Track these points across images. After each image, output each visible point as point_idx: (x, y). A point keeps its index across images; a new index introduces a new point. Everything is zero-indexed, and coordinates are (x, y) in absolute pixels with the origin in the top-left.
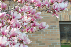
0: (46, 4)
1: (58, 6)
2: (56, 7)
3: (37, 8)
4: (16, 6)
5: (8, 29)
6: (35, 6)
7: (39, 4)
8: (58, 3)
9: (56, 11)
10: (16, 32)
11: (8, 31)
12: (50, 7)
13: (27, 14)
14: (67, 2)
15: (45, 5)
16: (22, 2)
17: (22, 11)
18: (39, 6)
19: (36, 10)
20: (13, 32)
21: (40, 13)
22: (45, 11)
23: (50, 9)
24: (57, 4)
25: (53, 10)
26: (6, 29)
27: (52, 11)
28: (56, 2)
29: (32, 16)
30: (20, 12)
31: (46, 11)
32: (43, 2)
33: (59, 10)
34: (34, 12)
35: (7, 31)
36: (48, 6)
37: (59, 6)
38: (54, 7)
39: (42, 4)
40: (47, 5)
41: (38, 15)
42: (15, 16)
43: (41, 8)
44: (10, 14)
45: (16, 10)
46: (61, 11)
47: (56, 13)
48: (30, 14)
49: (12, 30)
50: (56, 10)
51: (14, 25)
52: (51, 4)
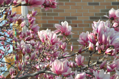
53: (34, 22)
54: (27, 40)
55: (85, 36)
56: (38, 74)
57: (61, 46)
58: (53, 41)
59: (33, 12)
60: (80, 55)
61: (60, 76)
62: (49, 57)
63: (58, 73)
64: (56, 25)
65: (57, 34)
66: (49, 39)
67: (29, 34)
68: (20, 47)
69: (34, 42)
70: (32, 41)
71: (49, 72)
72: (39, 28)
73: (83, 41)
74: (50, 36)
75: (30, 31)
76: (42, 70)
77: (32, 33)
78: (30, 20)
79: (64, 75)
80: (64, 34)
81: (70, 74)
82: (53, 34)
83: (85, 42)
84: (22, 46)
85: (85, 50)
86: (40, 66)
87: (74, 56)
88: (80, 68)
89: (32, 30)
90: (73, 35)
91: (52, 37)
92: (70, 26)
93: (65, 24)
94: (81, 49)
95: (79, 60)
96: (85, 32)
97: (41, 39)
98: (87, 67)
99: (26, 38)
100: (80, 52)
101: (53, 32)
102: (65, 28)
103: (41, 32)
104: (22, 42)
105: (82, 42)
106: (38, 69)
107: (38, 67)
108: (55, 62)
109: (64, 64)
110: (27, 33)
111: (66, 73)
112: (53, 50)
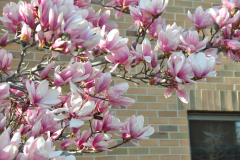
0: (146, 55)
1: (185, 62)
2: (178, 68)
3: (114, 68)
4: (43, 60)
5: (14, 143)
6: (107, 62)
7: (123, 55)
8: (184, 53)
9: (177, 79)
10: (41, 153)
11: (15, 149)
12: (158, 67)
13: (82, 88)
14: (216, 50)
15: (140, 60)
16: (67, 50)
17: (64, 77)
18: (122, 61)
19: (113, 75)
20: (33, 151)
21: (125, 86)
22: (141, 79)
23: (160, 72)
24: (183, 56)
25: (169, 75)
26: (6, 142)
27: (164, 81)
28: (179, 49)
29: (97, 95)
30: (57, 84)
31: (146, 78)
32: (135, 48)
33: (189, 77)
34: (105, 82)
35: (12, 149)
36: (154, 64)
37: (188, 65)
38: (174, 65)
39: (134, 55)
40: (148, 59)
41: (119, 91)
42: (40, 97)
43: (129, 69)
44: (23, 89)
45: (46, 77)
46: (194, 79)
47: (180, 87)
48: (91, 90)
49: (29, 146)
50: (179, 75)
51: (37, 127)
52: (162, 58)
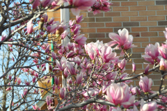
53: (79, 31)
54: (69, 57)
55: (153, 49)
56: (87, 104)
57: (119, 65)
58: (107, 58)
59: (77, 17)
60: (146, 77)
61: (118, 106)
62: (100, 81)
63: (117, 103)
64: (111, 35)
65: (113, 47)
66: (102, 54)
67: (71, 48)
68: (61, 67)
69: (79, 59)
70: (77, 58)
71: (101, 101)
72: (85, 39)
73: (150, 57)
74: (103, 50)
75: (74, 44)
76: (92, 99)
77: (76, 46)
78: (73, 28)
79: (125, 106)
80: (123, 47)
81: (132, 105)
82: (106, 48)
83: (153, 58)
84: (63, 65)
85: (153, 70)
86: (90, 92)
87: (137, 78)
88: (147, 95)
89: (76, 42)
90: (134, 49)
91: (105, 52)
92: (131, 36)
93: (124, 32)
94: (148, 69)
95: (146, 84)
96: (154, 44)
97: (90, 54)
98: (157, 95)
99: (68, 54)
100: (146, 73)
101: (106, 44)
102: (124, 39)
103: (89, 44)
104: (64, 59)
105: (149, 59)
106: (85, 97)
107: (86, 95)
108: (112, 87)
109: (125, 89)
110: (69, 46)
111: (128, 103)
112: (106, 70)
